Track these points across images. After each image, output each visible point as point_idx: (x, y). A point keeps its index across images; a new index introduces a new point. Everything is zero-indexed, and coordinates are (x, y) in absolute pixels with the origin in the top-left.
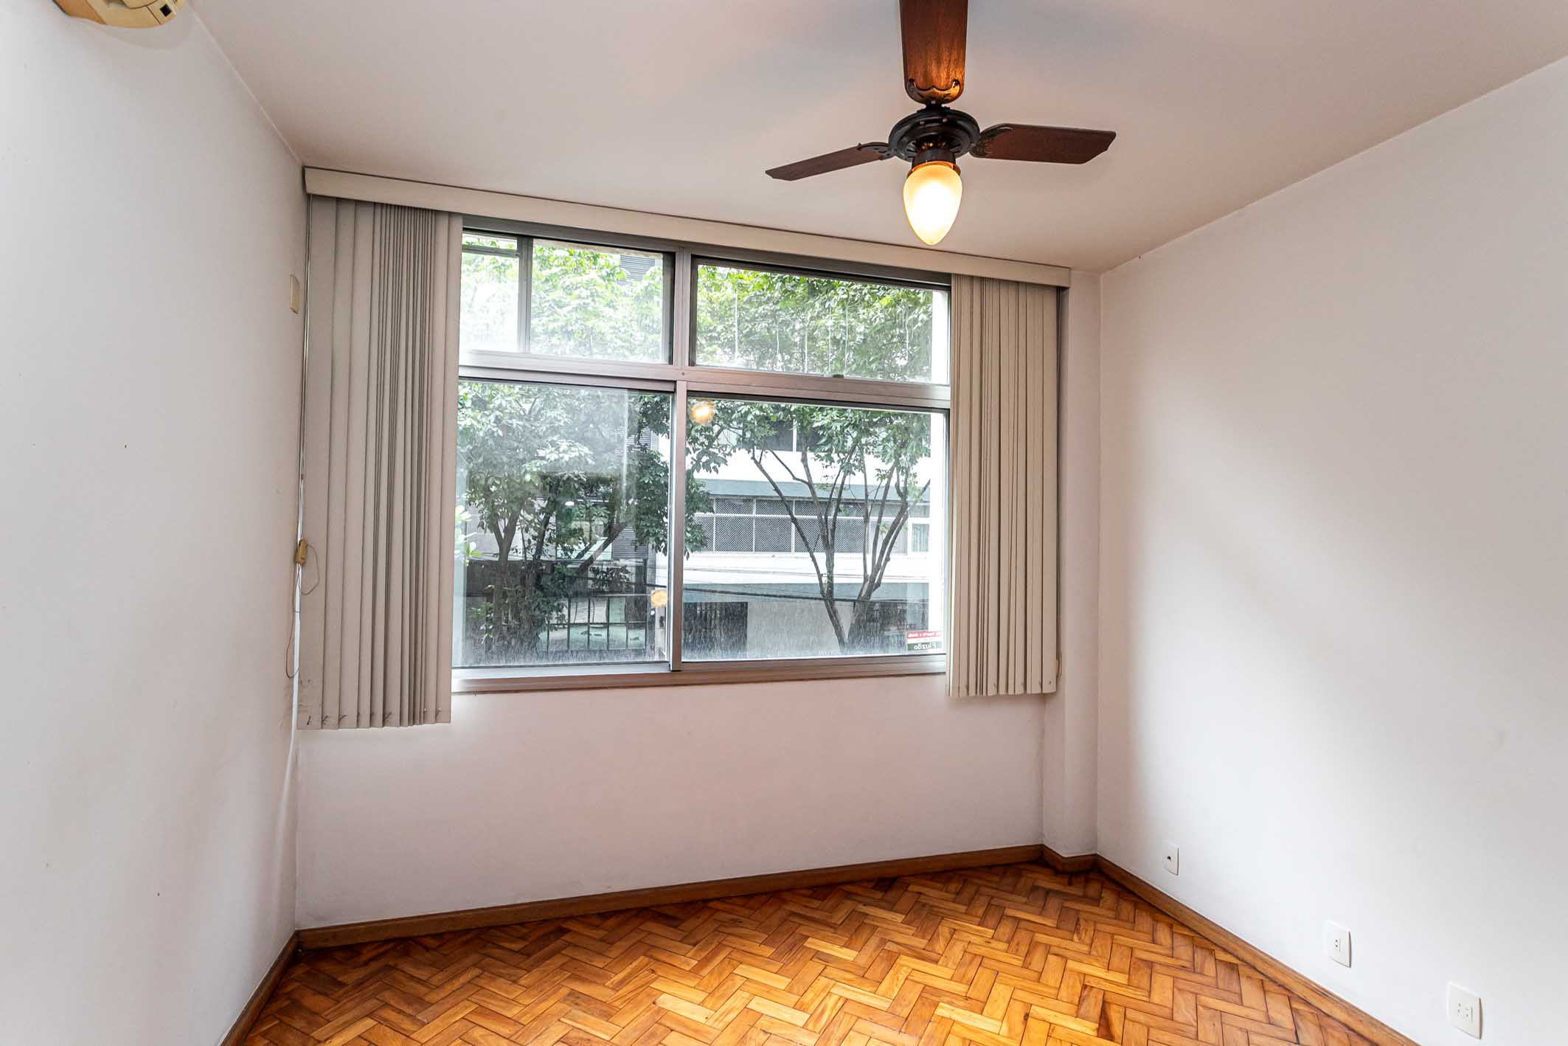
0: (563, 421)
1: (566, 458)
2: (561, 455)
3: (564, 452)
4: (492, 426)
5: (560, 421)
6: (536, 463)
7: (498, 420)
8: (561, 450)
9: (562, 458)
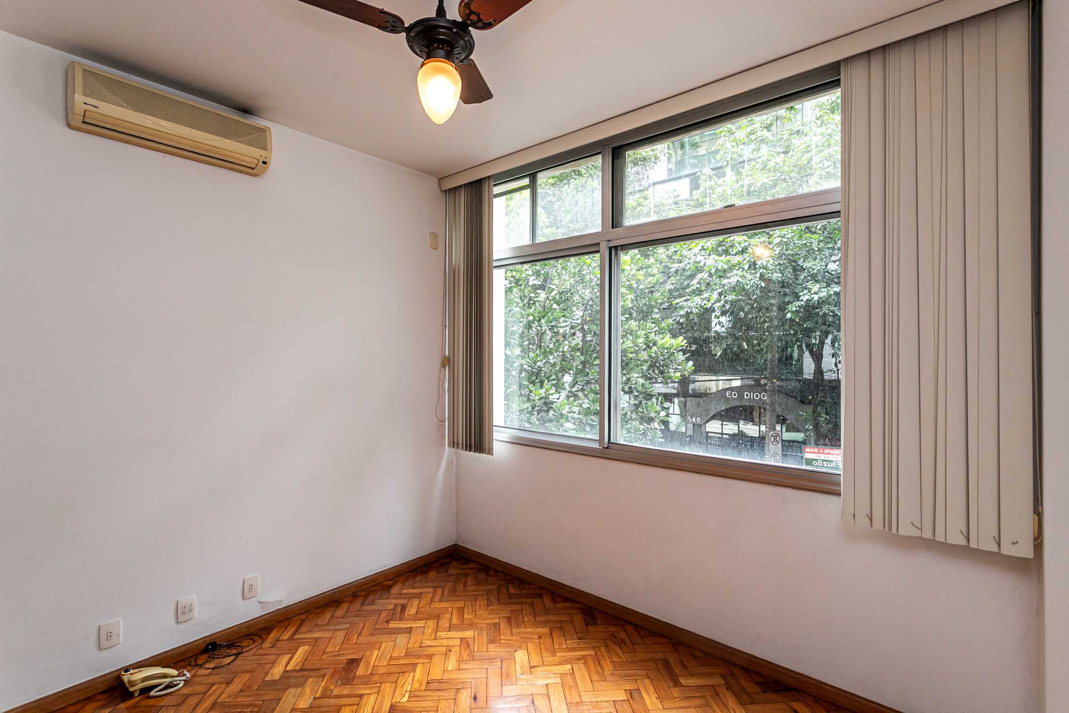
0: (816, 269)
1: (816, 297)
2: (812, 296)
3: (815, 293)
4: (756, 280)
5: (814, 269)
6: (796, 304)
7: (762, 277)
8: (812, 292)
9: (813, 298)
